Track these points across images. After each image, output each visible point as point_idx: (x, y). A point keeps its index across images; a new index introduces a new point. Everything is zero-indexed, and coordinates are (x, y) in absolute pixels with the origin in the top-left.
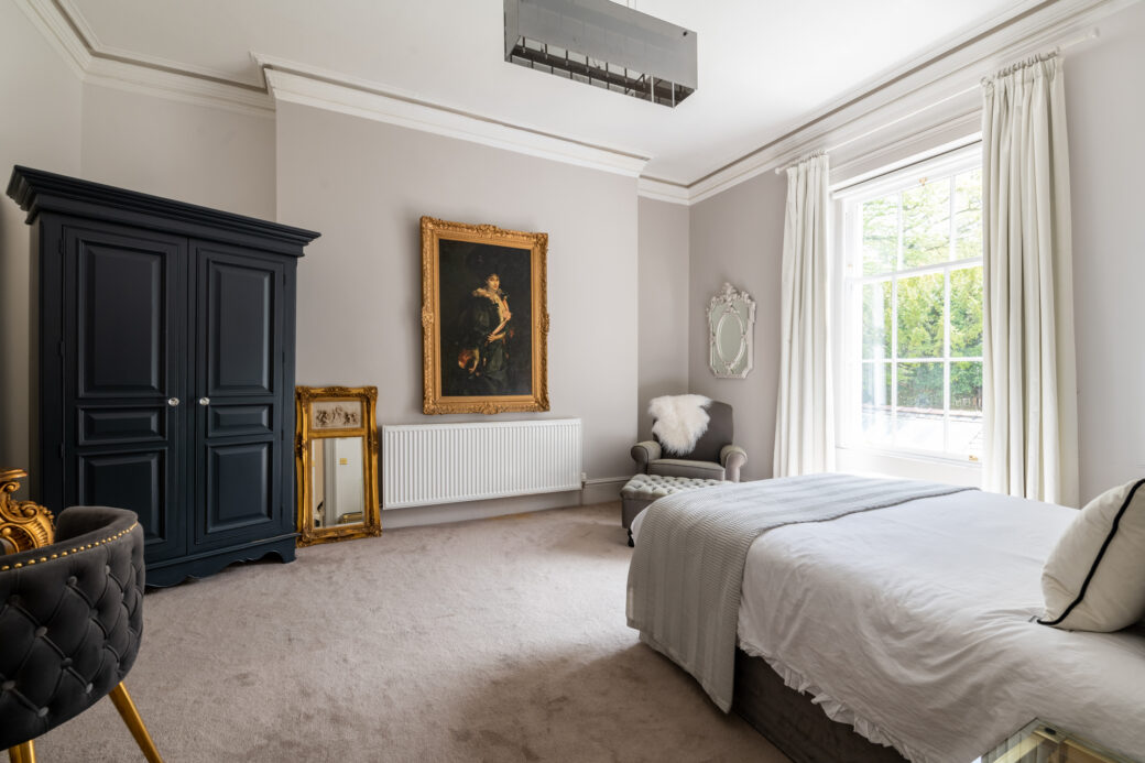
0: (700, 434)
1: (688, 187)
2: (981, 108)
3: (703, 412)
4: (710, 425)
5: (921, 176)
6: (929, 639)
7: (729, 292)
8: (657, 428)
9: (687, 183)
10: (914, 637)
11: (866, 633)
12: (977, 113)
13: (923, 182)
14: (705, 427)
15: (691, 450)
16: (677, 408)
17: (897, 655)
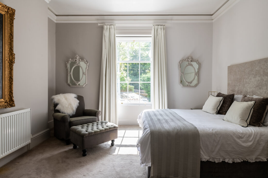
0: (76, 107)
1: (57, 15)
2: (152, 30)
3: (76, 99)
4: (79, 103)
5: (133, 40)
6: (248, 136)
7: (78, 58)
8: (58, 107)
9: (57, 14)
10: (245, 137)
11: (237, 140)
12: (151, 31)
13: (134, 41)
14: (78, 105)
15: (74, 113)
16: (66, 99)
17: (244, 142)
